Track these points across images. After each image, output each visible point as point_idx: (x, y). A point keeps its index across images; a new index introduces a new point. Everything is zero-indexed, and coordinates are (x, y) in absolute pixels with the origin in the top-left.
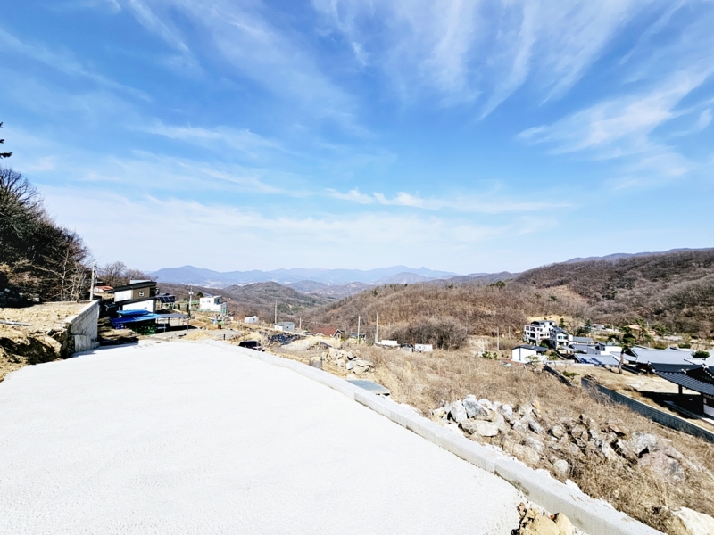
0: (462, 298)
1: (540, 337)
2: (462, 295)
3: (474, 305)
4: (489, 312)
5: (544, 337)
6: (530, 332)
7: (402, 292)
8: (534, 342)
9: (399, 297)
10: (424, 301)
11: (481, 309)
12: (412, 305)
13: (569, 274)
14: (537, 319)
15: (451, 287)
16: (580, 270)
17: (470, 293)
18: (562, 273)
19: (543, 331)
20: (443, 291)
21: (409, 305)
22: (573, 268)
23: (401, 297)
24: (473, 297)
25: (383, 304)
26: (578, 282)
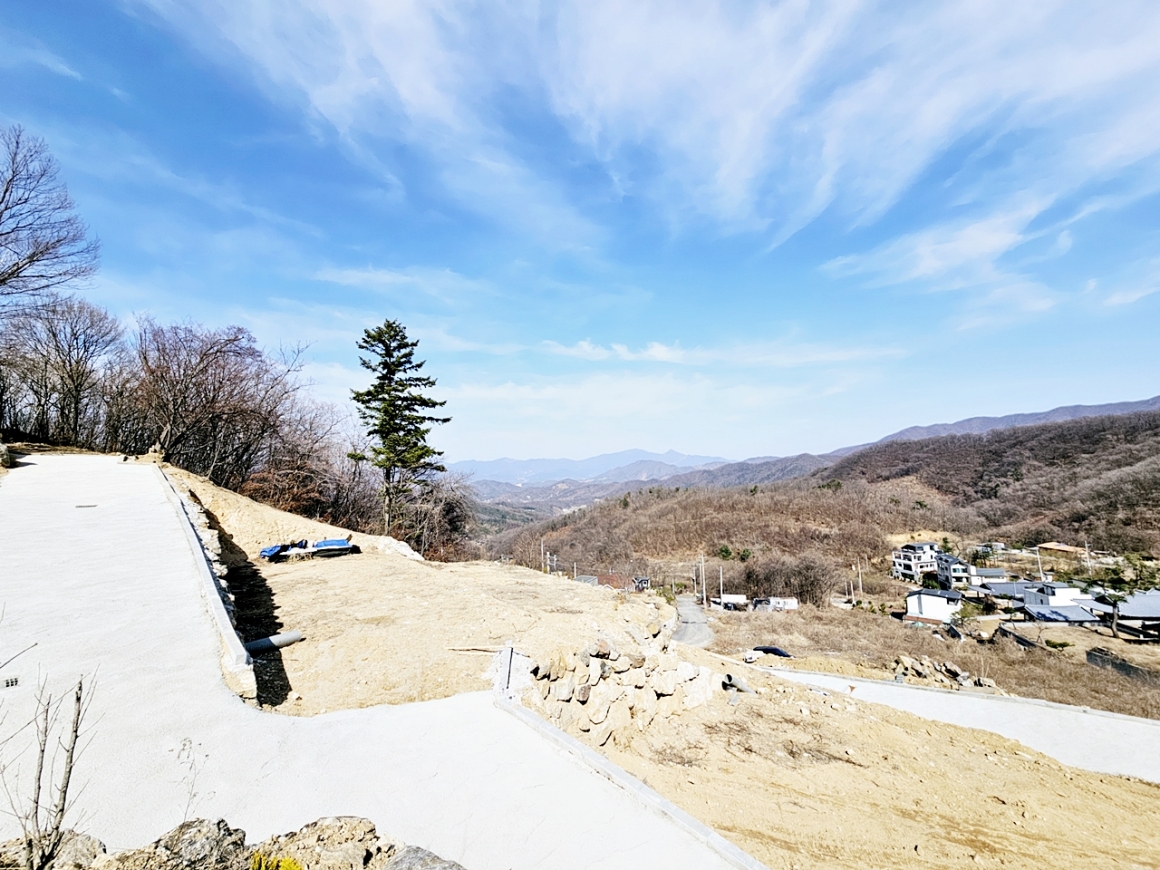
1: (919, 570)
5: (926, 569)
6: (903, 561)
7: (675, 501)
11: (812, 526)
12: (695, 523)
13: (918, 458)
14: (900, 539)
15: (754, 491)
16: (934, 450)
17: (790, 501)
18: (906, 456)
19: (922, 560)
20: (743, 498)
21: (690, 522)
22: (922, 448)
23: (675, 510)
24: (794, 507)
25: (647, 523)
26: (933, 469)
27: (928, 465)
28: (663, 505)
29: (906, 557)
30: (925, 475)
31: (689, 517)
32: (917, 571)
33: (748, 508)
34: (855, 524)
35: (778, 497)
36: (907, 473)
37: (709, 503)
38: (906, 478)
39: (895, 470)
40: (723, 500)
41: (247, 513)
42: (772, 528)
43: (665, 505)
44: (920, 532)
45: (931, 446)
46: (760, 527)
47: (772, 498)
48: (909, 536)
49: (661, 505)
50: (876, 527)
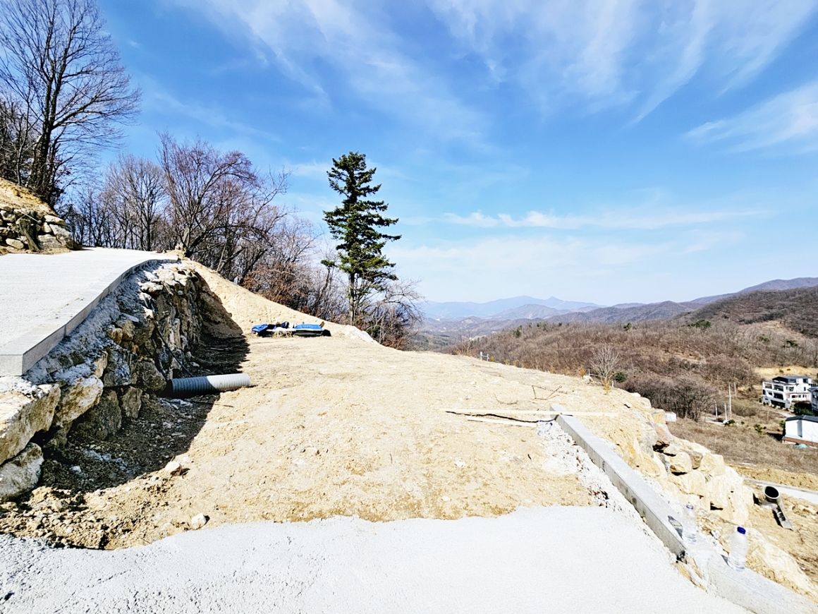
0: (649, 342)
1: (791, 399)
2: (647, 338)
3: (667, 351)
4: (693, 361)
5: (797, 399)
6: (773, 391)
7: (558, 333)
8: (782, 405)
9: (556, 340)
10: (592, 344)
11: (680, 357)
12: (575, 351)
13: (783, 305)
14: (769, 373)
15: (627, 328)
16: (801, 298)
17: (661, 336)
18: (770, 304)
19: (795, 391)
20: (617, 332)
21: (571, 350)
22: (788, 297)
23: (559, 340)
24: (664, 340)
25: (535, 349)
26: (799, 315)
27: (794, 311)
28: (548, 336)
29: (776, 387)
30: (789, 320)
31: (570, 345)
32: (788, 399)
33: (622, 340)
34: (724, 357)
35: (649, 333)
36: (771, 318)
37: (587, 335)
38: (770, 322)
39: (757, 315)
40: (599, 333)
41: (243, 298)
42: (643, 357)
43: (551, 335)
44: (789, 367)
45: (797, 296)
46: (632, 356)
47: (644, 333)
48: (777, 370)
49: (547, 336)
50: (743, 360)
